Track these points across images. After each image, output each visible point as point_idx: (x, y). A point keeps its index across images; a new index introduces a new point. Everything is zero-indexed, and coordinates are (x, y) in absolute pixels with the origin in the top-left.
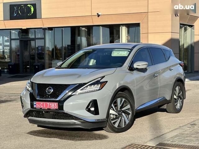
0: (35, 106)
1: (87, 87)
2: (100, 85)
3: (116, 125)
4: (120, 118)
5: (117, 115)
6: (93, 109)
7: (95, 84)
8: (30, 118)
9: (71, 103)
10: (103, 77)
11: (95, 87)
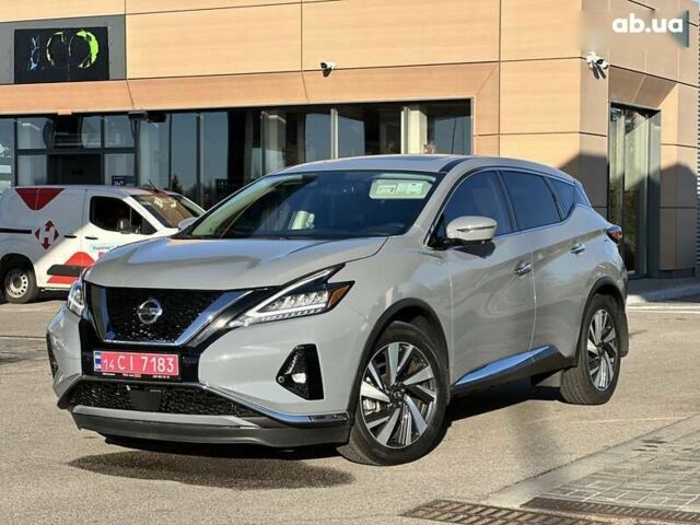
0: (97, 367)
1: (282, 299)
2: (326, 295)
3: (383, 438)
4: (397, 411)
5: (387, 403)
6: (301, 378)
7: (312, 292)
8: (78, 408)
9: (225, 357)
10: (339, 267)
11: (308, 301)
